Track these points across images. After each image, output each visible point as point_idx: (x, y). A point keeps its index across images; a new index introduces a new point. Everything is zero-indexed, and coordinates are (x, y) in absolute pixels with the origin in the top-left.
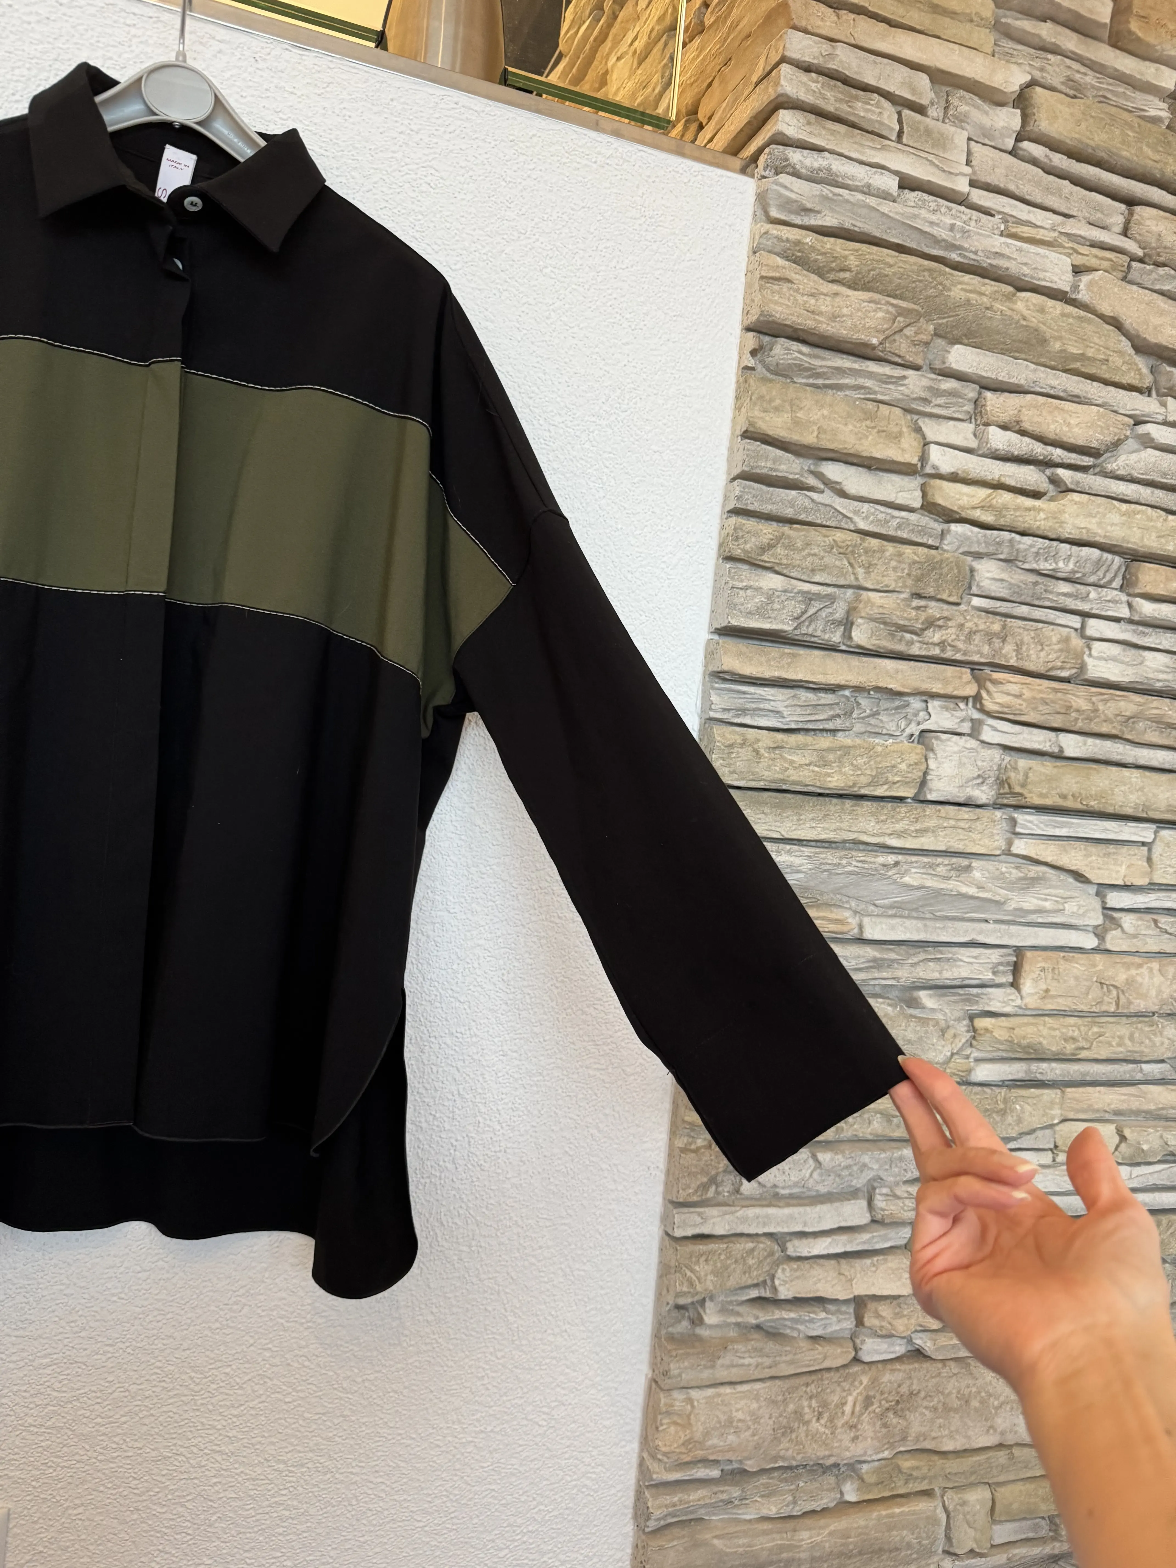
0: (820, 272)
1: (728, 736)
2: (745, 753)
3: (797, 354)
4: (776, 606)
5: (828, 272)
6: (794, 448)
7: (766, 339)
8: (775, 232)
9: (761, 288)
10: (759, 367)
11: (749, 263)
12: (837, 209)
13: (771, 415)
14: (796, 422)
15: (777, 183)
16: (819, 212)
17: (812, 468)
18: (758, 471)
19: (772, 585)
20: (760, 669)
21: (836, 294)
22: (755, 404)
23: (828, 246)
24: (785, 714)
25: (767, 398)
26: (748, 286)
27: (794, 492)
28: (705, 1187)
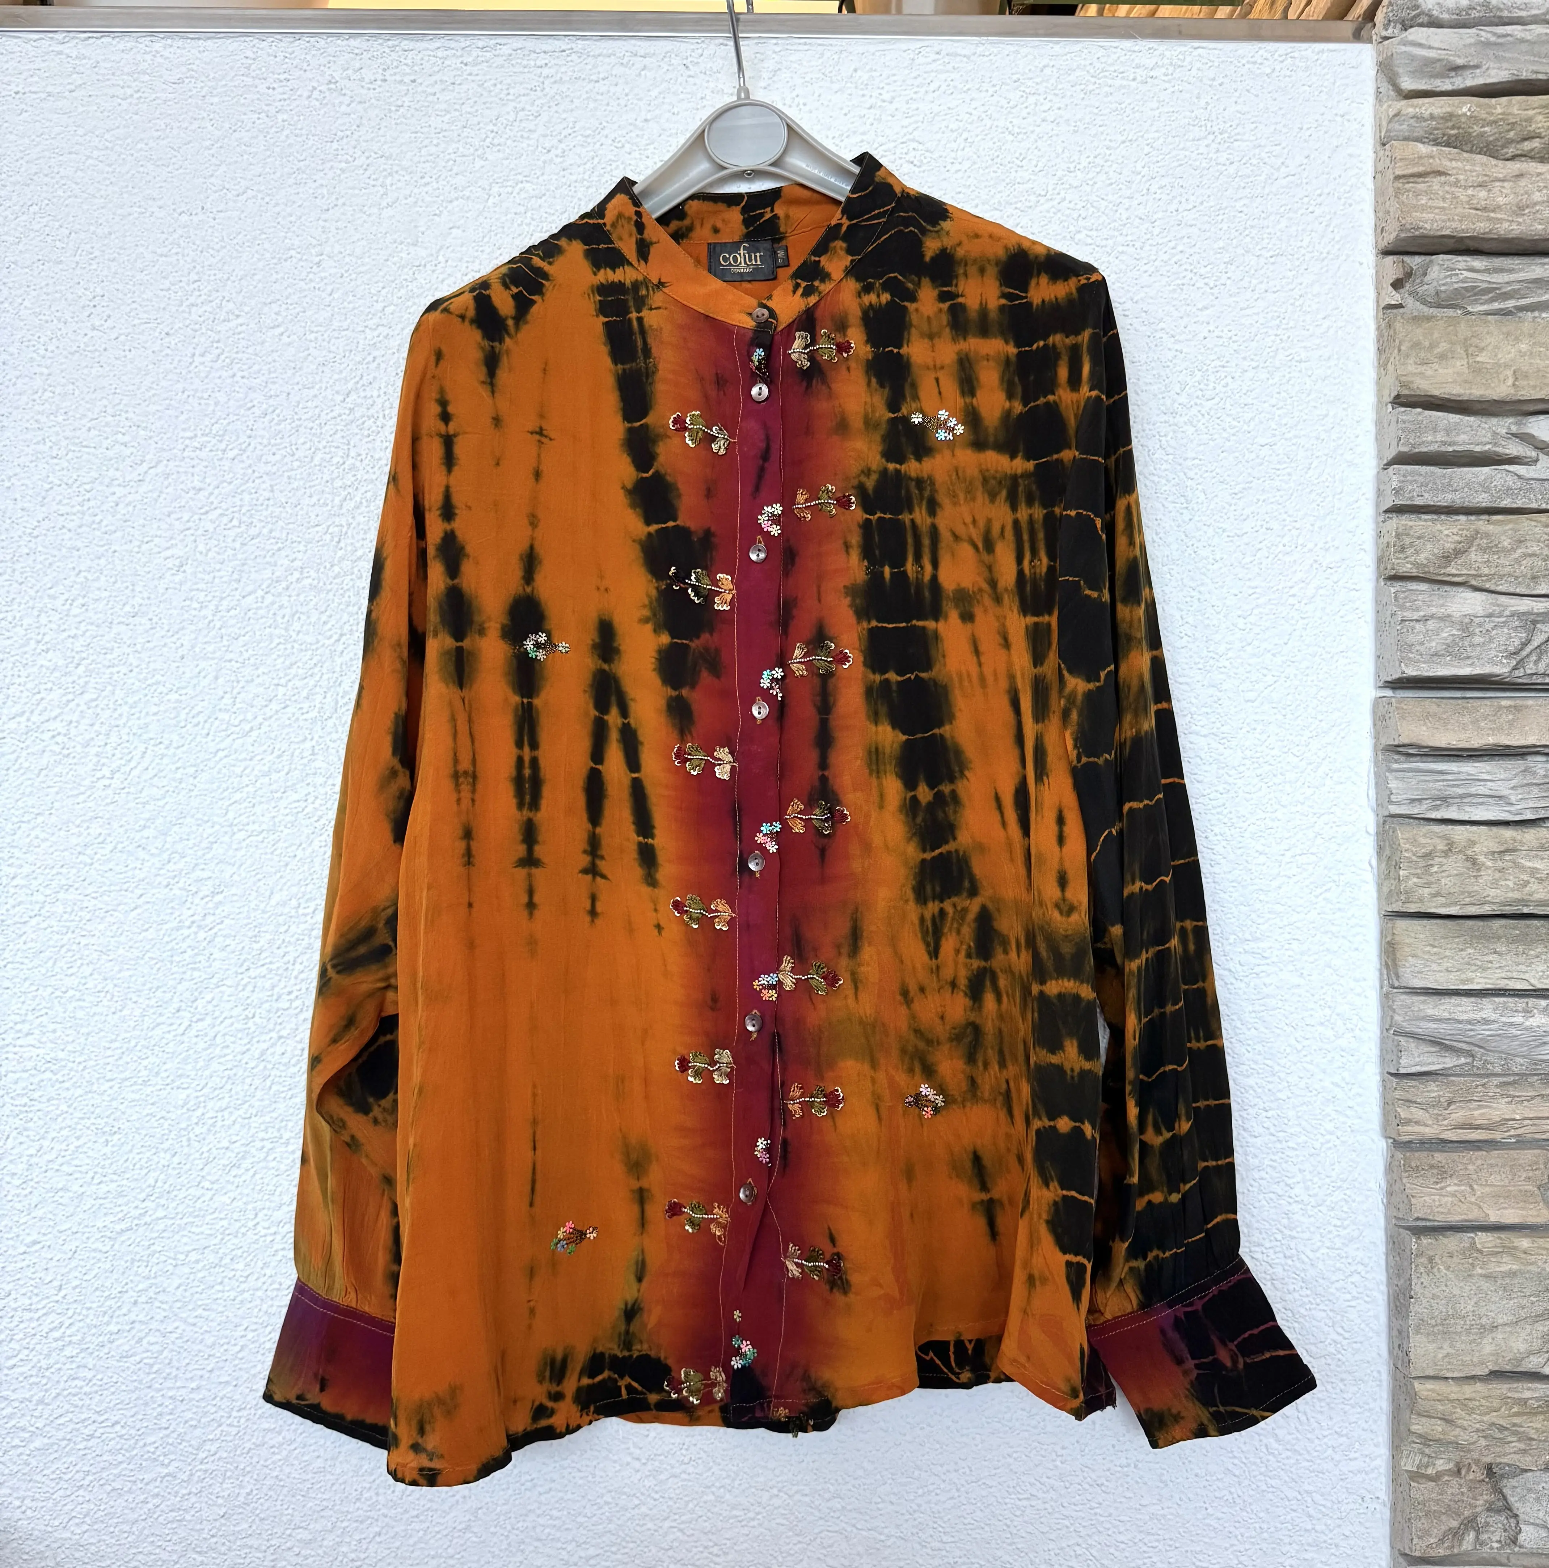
0: (1491, 150)
1: (1422, 840)
2: (1455, 865)
3: (1466, 274)
4: (1478, 639)
5: (1503, 146)
6: (1478, 406)
7: (1415, 261)
8: (1411, 110)
9: (1398, 192)
10: (1410, 302)
11: (1377, 160)
12: (1508, 55)
13: (1435, 366)
14: (1477, 370)
15: (1405, 43)
16: (1477, 67)
17: (1514, 429)
18: (1424, 449)
19: (1467, 610)
20: (1462, 736)
21: (1521, 175)
22: (1407, 356)
23: (1499, 110)
24: (1513, 799)
25: (1427, 344)
26: (1379, 193)
27: (1486, 470)
28: (1457, 1534)
